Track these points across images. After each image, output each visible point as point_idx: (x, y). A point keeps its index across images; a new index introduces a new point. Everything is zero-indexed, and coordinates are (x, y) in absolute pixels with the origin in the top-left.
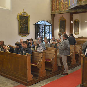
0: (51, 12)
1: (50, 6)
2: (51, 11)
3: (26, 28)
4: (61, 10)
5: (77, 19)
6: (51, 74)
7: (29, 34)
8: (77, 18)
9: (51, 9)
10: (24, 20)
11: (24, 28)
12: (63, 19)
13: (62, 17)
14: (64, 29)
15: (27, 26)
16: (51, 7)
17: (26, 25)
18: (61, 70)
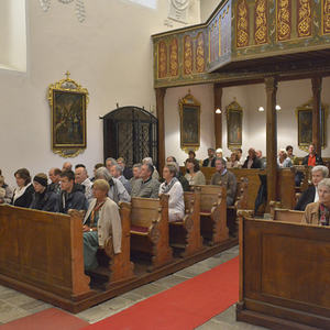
0: (156, 82)
1: (152, 63)
2: (155, 76)
6: (148, 271)
7: (85, 147)
8: (235, 98)
9: (155, 72)
13: (188, 97)
14: (197, 131)
15: (78, 123)
17: (76, 120)
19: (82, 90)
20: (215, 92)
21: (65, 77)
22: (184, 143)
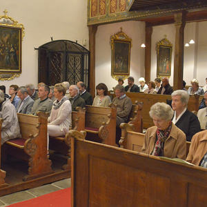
0: (89, 20)
2: (88, 16)
3: (12, 58)
4: (109, 14)
5: (164, 40)
7: (20, 72)
8: (166, 36)
9: (88, 11)
10: (7, 37)
11: (7, 58)
12: (124, 38)
13: (120, 33)
15: (15, 52)
16: (88, 7)
17: (12, 50)
18: (63, 171)
19: (18, 26)
20: (146, 30)
21: (3, 15)
22: (115, 72)
